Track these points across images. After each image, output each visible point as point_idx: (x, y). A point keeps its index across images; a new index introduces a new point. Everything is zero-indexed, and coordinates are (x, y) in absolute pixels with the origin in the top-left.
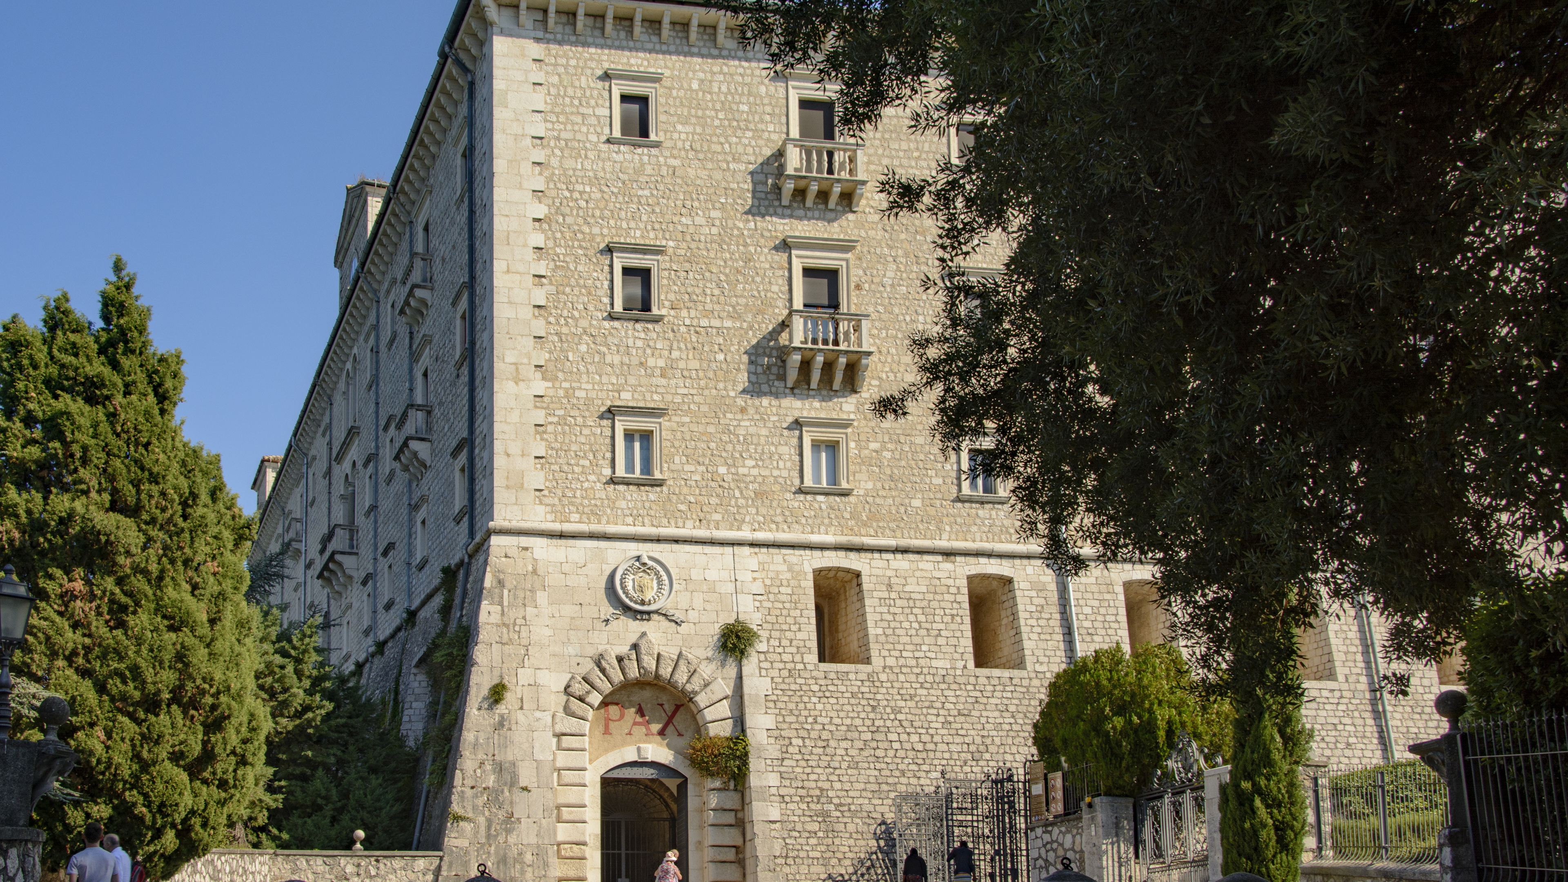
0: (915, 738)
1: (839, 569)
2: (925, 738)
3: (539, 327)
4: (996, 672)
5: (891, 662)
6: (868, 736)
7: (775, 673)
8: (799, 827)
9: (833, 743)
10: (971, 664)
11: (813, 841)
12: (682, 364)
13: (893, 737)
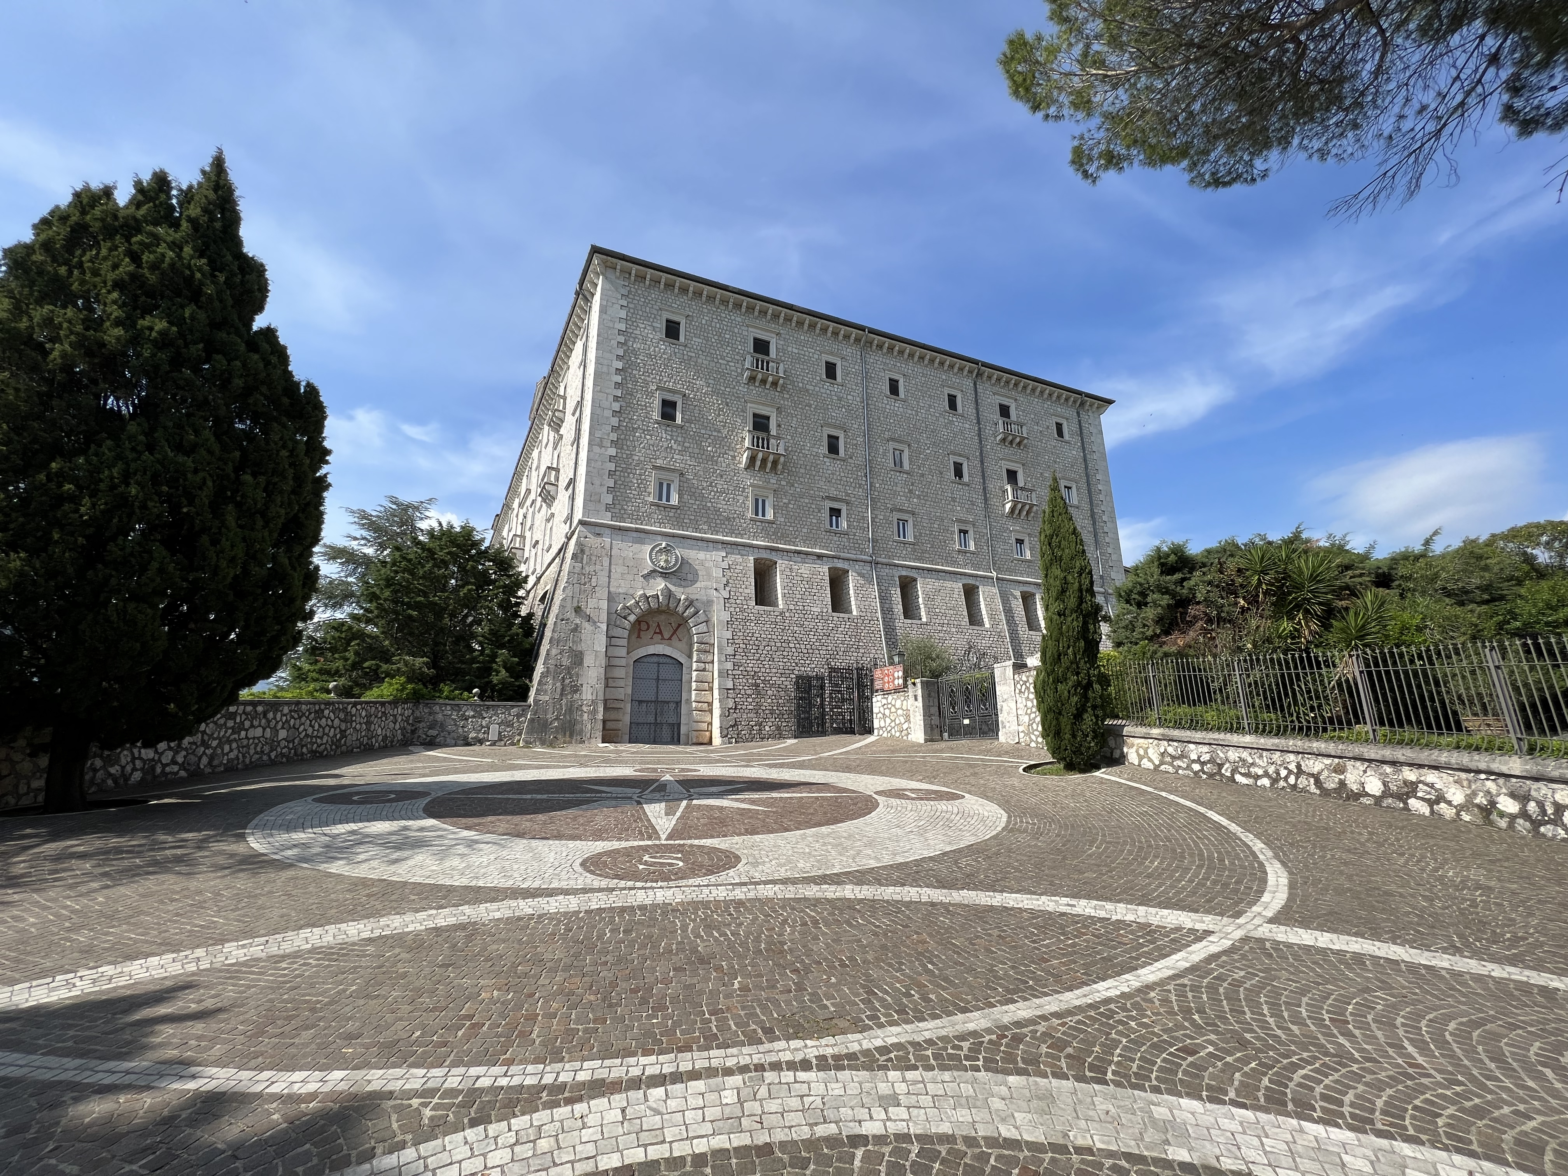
0: (803, 647)
1: (766, 559)
2: (808, 647)
3: (615, 421)
4: (842, 615)
5: (792, 607)
6: (779, 644)
7: (732, 609)
8: (743, 692)
9: (761, 648)
10: (830, 610)
11: (750, 700)
12: (690, 450)
13: (792, 645)
